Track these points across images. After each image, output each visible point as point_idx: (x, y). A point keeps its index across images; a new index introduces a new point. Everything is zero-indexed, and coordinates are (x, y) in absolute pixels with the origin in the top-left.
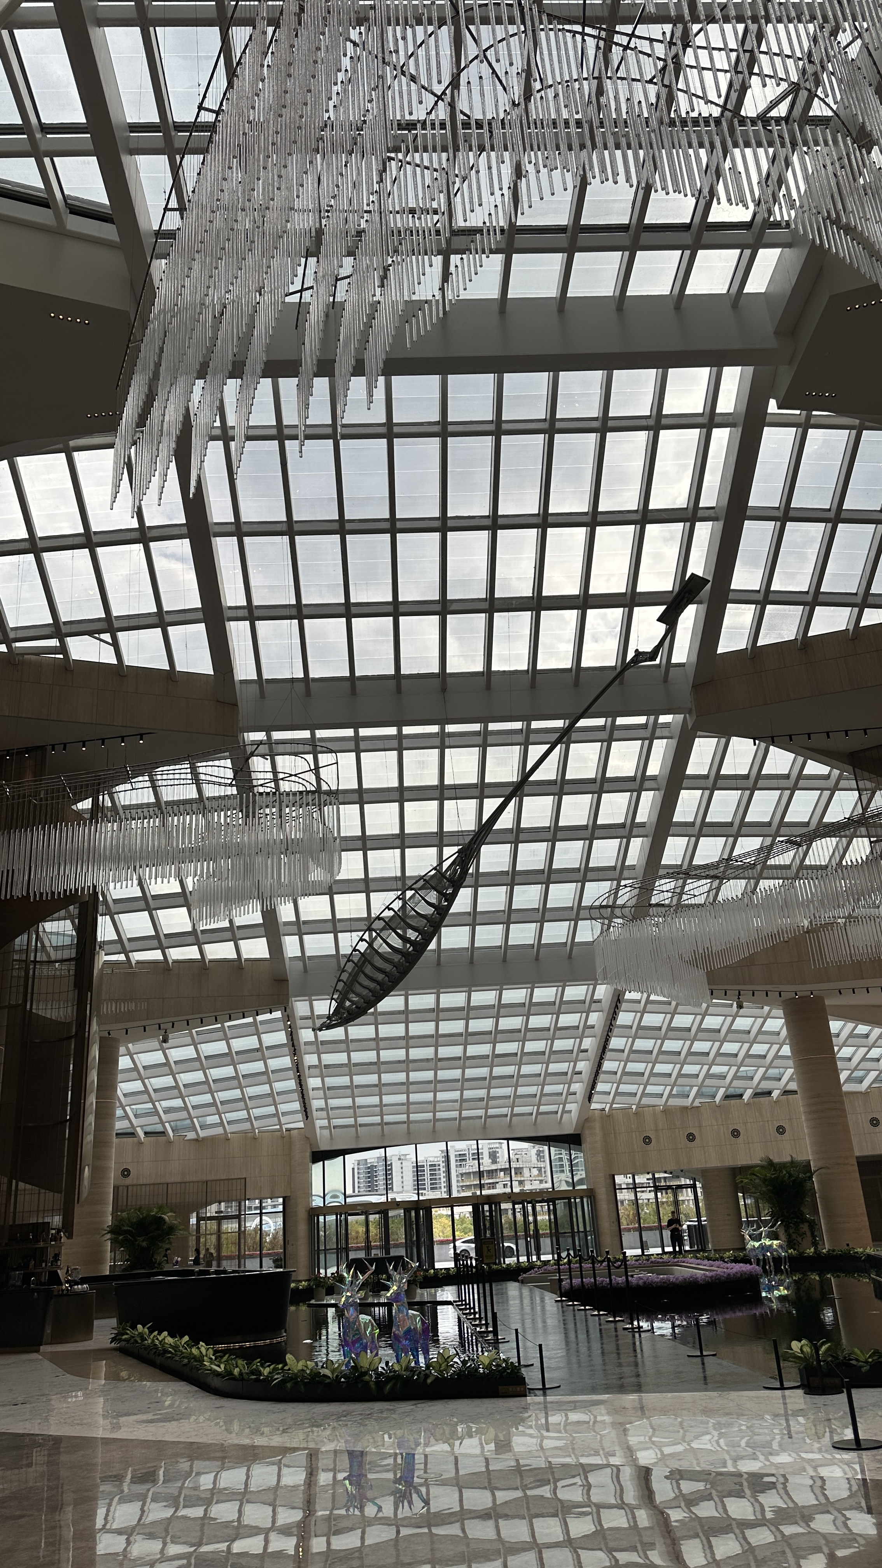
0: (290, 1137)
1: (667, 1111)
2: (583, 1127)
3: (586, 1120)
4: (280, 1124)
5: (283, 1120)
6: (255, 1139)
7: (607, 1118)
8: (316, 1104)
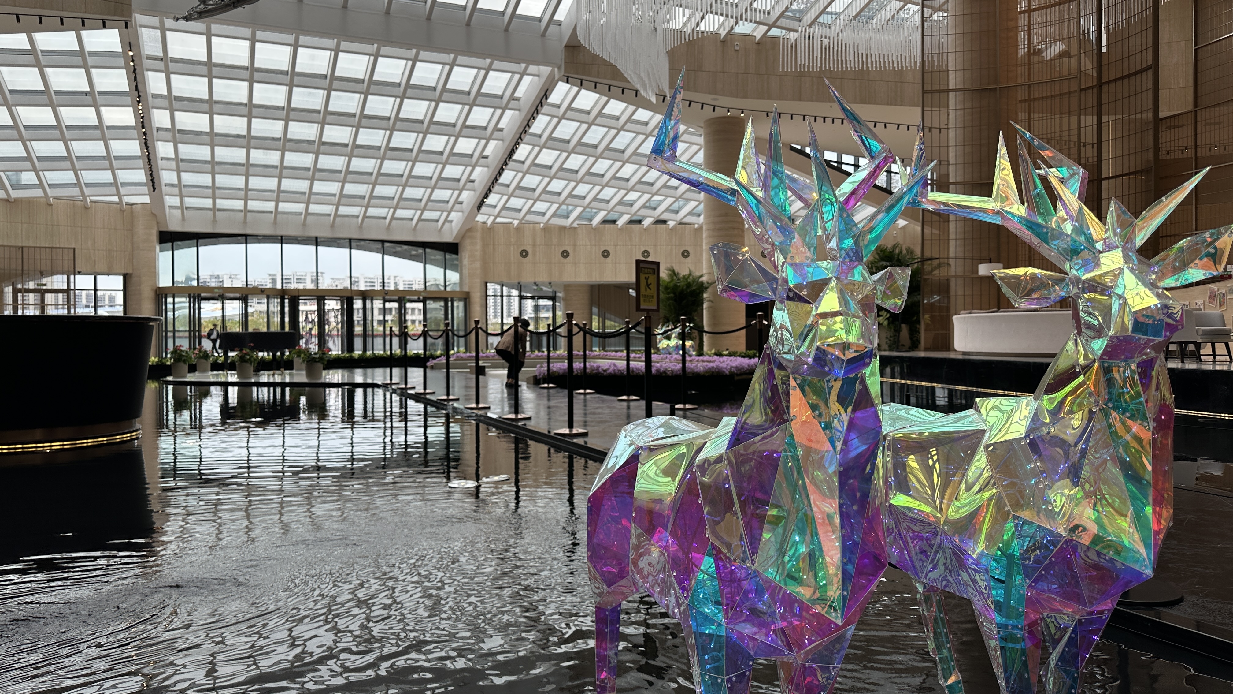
0: (132, 212)
1: (547, 229)
2: (463, 237)
3: (468, 230)
4: (118, 194)
5: (123, 190)
6: (86, 208)
7: (489, 231)
8: (167, 177)
